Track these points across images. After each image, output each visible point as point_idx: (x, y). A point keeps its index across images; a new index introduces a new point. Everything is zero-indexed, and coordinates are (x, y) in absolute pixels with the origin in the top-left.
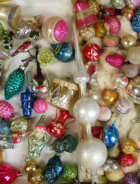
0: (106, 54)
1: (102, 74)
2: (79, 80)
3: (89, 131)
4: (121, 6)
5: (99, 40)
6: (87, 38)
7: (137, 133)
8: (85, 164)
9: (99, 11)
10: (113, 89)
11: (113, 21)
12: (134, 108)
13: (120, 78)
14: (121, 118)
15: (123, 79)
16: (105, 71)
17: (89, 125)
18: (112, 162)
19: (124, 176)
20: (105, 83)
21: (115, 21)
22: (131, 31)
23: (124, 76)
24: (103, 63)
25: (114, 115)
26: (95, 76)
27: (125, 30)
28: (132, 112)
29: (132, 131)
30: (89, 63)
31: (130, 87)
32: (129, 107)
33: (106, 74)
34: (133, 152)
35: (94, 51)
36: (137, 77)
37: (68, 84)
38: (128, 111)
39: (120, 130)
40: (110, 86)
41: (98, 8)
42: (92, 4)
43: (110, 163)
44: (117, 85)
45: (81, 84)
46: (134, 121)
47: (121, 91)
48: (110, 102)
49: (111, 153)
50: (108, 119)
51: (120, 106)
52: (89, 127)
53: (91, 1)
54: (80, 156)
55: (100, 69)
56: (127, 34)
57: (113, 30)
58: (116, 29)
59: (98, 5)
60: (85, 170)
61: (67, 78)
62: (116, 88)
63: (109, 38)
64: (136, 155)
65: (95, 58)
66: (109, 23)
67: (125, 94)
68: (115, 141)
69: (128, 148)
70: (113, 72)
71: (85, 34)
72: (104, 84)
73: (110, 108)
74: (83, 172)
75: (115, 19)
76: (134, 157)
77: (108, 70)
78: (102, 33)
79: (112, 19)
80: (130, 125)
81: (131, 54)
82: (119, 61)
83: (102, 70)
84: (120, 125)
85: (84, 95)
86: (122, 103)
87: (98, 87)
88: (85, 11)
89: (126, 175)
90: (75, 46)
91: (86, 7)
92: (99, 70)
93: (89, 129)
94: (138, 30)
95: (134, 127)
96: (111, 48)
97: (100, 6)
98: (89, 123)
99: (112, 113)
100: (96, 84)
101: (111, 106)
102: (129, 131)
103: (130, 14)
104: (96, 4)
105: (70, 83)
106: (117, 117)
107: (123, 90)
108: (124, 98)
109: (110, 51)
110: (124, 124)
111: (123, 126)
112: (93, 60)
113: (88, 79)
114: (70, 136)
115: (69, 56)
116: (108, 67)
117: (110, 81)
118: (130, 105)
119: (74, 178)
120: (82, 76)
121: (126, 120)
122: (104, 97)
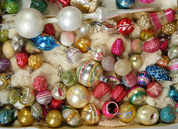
0: (125, 40)
1: (105, 36)
2: (99, 12)
3: (50, 20)
4: (171, 55)
5: (138, 35)
6: (140, 21)
7: (48, 70)
8: (20, 15)
9: (165, 34)
10: (91, 47)
11: (155, 44)
12: (72, 68)
13: (101, 52)
14: (63, 55)
15: (100, 54)
16: (108, 40)
17: (56, 21)
18: (21, 44)
19: (8, 58)
20: (97, 39)
21: (155, 46)
22: (146, 65)
23: (103, 56)
24: (116, 37)
25: (66, 48)
26: (103, 29)
27: (147, 59)
28: (69, 65)
29: (50, 66)
30: (115, 24)
31: (92, 63)
32: (73, 61)
33: (105, 40)
34: (30, 65)
35: (127, 27)
36: (102, 70)
37: (95, 2)
38: (69, 59)
39: (52, 54)
40: (93, 44)
41: (169, 33)
42: (172, 27)
43: (20, 43)
44: (94, 50)
45: (95, 14)
46: (60, 69)
47: (89, 55)
48: (78, 43)
49: (29, 44)
50: (62, 43)
51: (75, 51)
52: (54, 21)
53: (175, 26)
54: (27, 10)
55: (110, 33)
56: (144, 60)
57: (147, 44)
58: (148, 47)
59: (171, 33)
60: (13, 20)
61: (101, 3)
62: (92, 49)
63: (140, 43)
64: (27, 69)
65: (120, 28)
66: (153, 40)
67: (86, 59)
68: (41, 47)
69: (34, 60)
70: (107, 46)
71: (143, 19)
72: (95, 38)
73: (72, 45)
74: (11, 18)
75: (157, 46)
76: (25, 67)
77: (109, 42)
78: (144, 37)
79: (157, 43)
80: (56, 64)
81: (124, 62)
82: (118, 51)
83: (109, 37)
84: (56, 54)
85: (85, 16)
86: (77, 54)
87: (93, 33)
88: (165, 18)
89: (8, 60)
90: (131, 9)
91: (168, 19)
92: (108, 32)
93: (52, 21)
94: (148, 70)
95: (55, 68)
96: (130, 45)
97: (170, 35)
98: (58, 21)
99: (68, 47)
100: (95, 31)
101: (75, 46)
102: (50, 63)
103: (163, 63)
104: (172, 31)
105: (96, 3)
106: (64, 51)
107: (89, 57)
108: (82, 58)
109: (127, 43)
110: (58, 57)
111: (55, 56)
112: (118, 26)
113: (100, 21)
114: (46, 6)
115: (122, 3)
116: (112, 42)
117: (98, 43)
118: (75, 61)
119: (6, 9)
120: (103, 14)
121: (61, 59)
122: (83, 38)
